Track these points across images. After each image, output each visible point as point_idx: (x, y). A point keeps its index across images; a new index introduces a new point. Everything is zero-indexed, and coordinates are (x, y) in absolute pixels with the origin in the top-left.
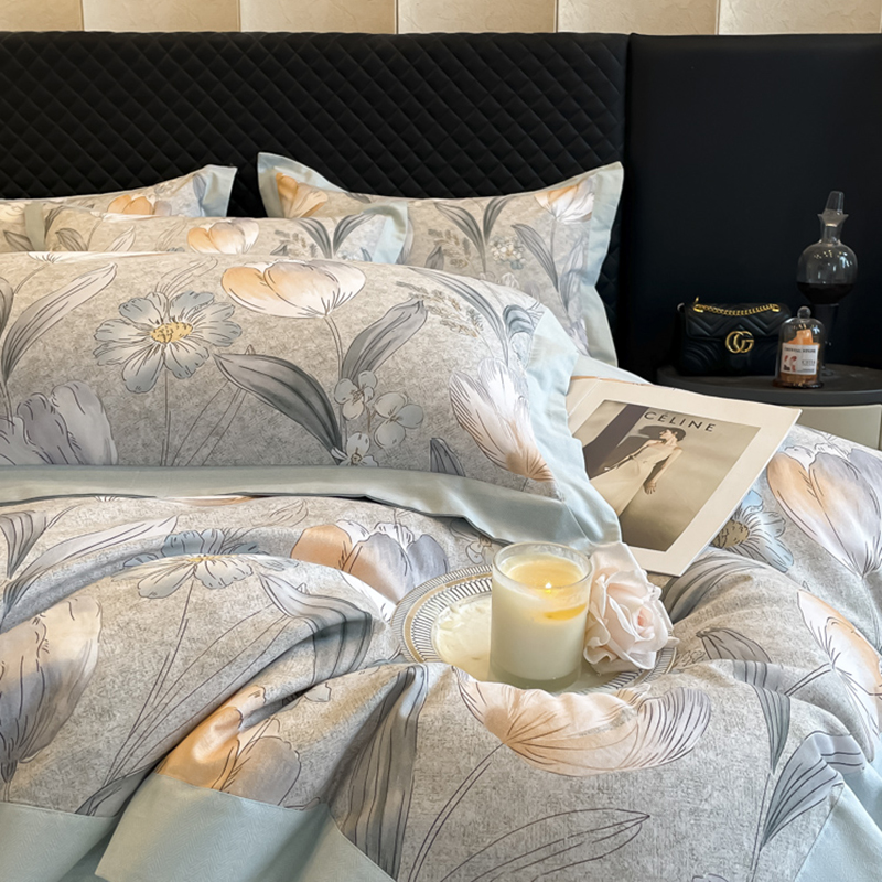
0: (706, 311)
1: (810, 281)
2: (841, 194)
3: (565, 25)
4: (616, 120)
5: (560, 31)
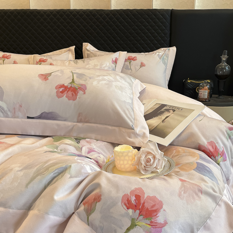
0: (191, 82)
1: (218, 74)
2: (227, 51)
3: (155, 7)
4: (168, 32)
5: (153, 8)
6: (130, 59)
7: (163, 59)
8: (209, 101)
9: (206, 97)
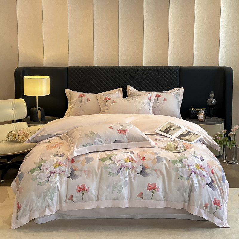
0: (193, 109)
1: (209, 105)
2: (213, 92)
4: (178, 79)
6: (157, 96)
7: (177, 96)
8: (205, 121)
9: (203, 119)
